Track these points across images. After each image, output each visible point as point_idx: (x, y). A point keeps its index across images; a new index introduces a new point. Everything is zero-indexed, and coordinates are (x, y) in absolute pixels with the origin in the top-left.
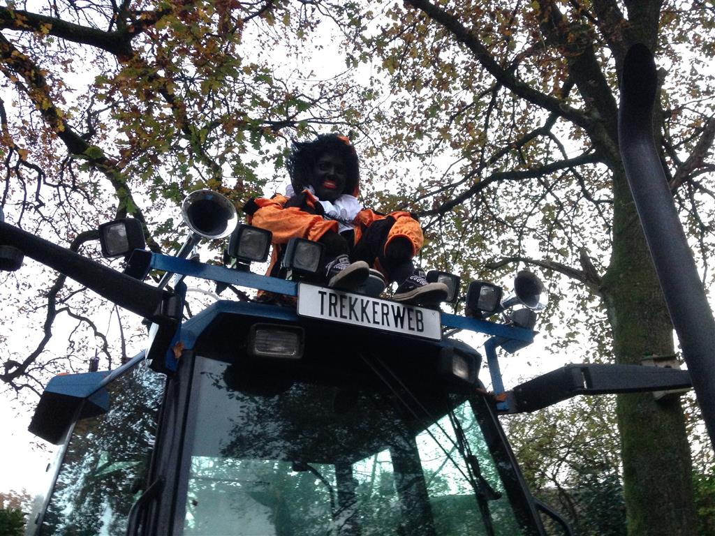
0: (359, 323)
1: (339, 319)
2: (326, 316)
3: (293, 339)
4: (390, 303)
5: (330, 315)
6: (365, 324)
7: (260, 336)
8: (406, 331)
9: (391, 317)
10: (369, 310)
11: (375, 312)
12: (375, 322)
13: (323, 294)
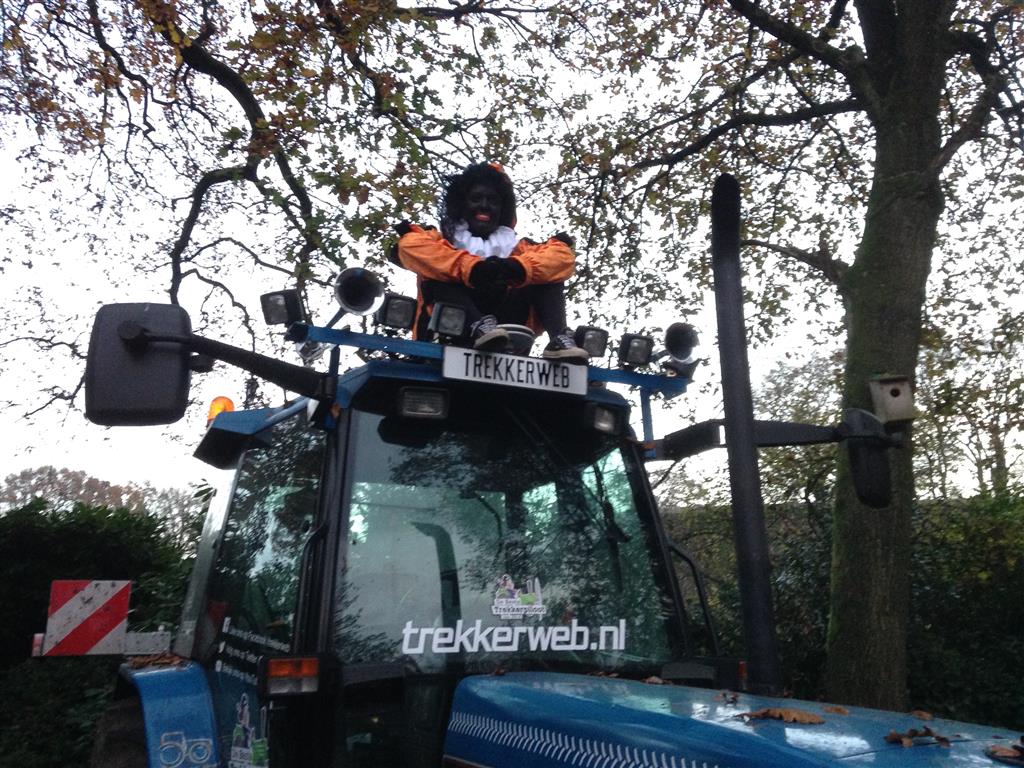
0: (503, 383)
1: (483, 380)
2: (470, 378)
3: (439, 400)
4: (535, 361)
5: (475, 375)
6: (509, 383)
7: (409, 398)
8: (550, 387)
9: (536, 375)
10: (514, 369)
11: (520, 371)
12: (519, 381)
13: (468, 355)
